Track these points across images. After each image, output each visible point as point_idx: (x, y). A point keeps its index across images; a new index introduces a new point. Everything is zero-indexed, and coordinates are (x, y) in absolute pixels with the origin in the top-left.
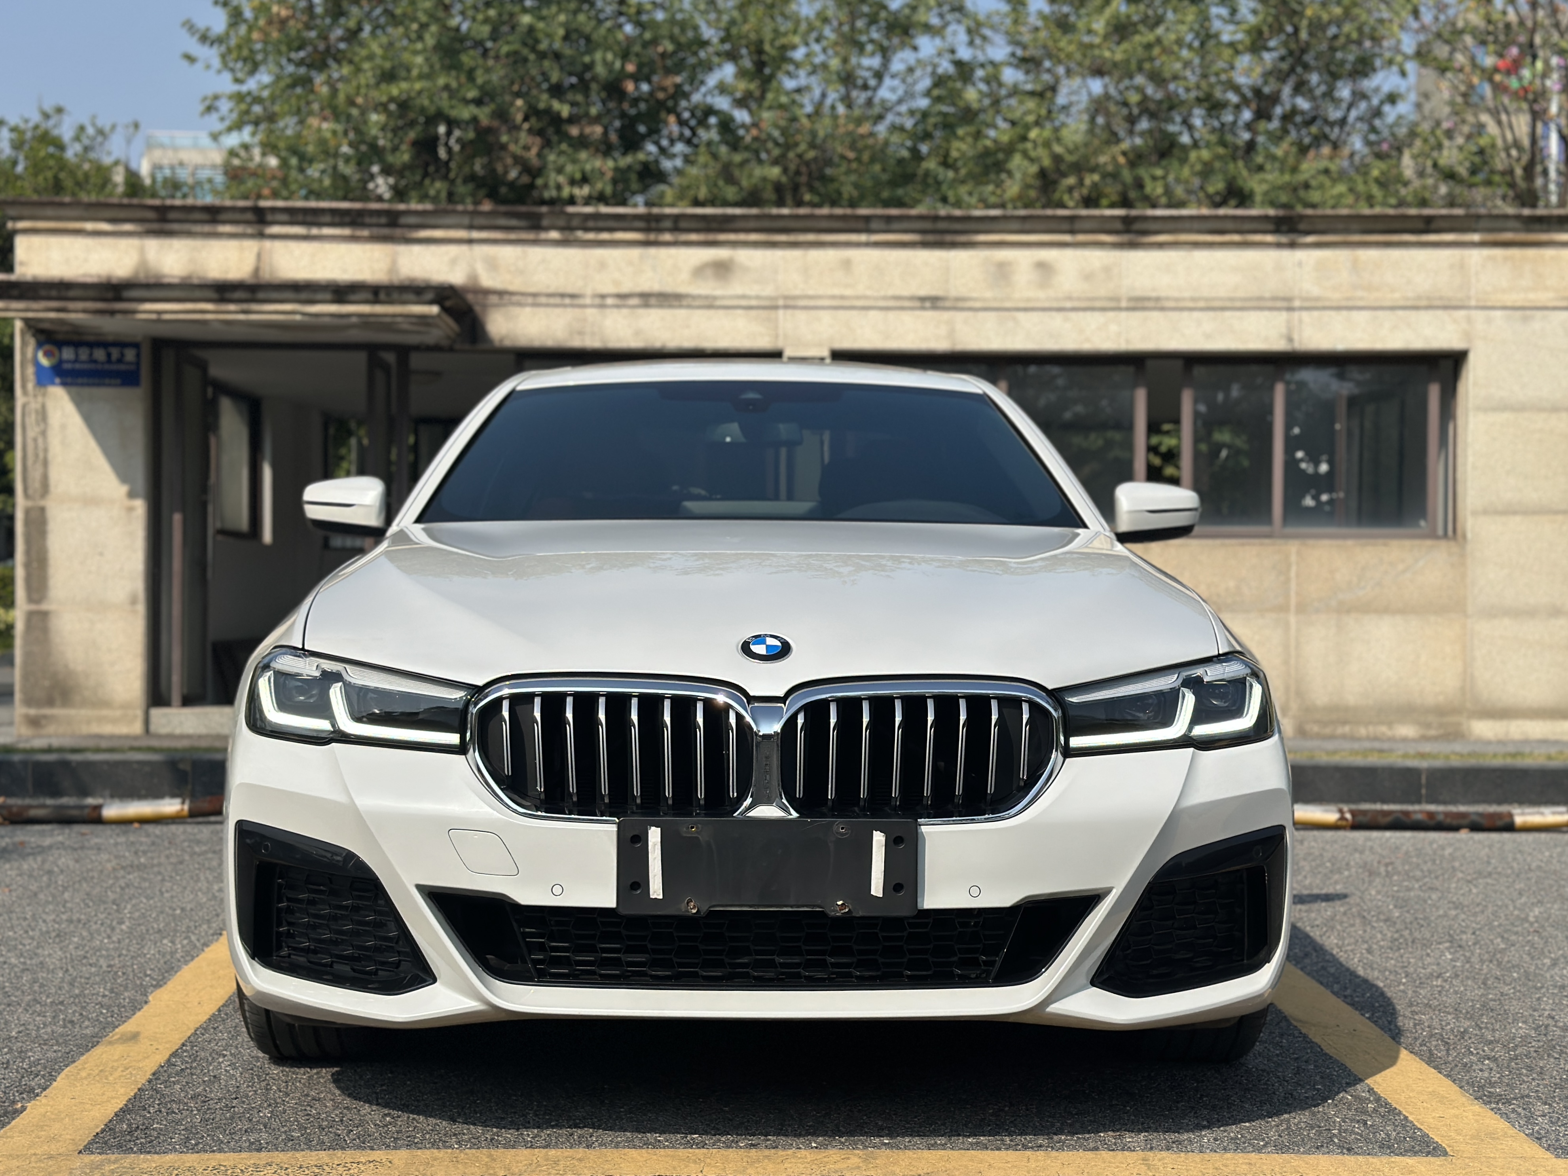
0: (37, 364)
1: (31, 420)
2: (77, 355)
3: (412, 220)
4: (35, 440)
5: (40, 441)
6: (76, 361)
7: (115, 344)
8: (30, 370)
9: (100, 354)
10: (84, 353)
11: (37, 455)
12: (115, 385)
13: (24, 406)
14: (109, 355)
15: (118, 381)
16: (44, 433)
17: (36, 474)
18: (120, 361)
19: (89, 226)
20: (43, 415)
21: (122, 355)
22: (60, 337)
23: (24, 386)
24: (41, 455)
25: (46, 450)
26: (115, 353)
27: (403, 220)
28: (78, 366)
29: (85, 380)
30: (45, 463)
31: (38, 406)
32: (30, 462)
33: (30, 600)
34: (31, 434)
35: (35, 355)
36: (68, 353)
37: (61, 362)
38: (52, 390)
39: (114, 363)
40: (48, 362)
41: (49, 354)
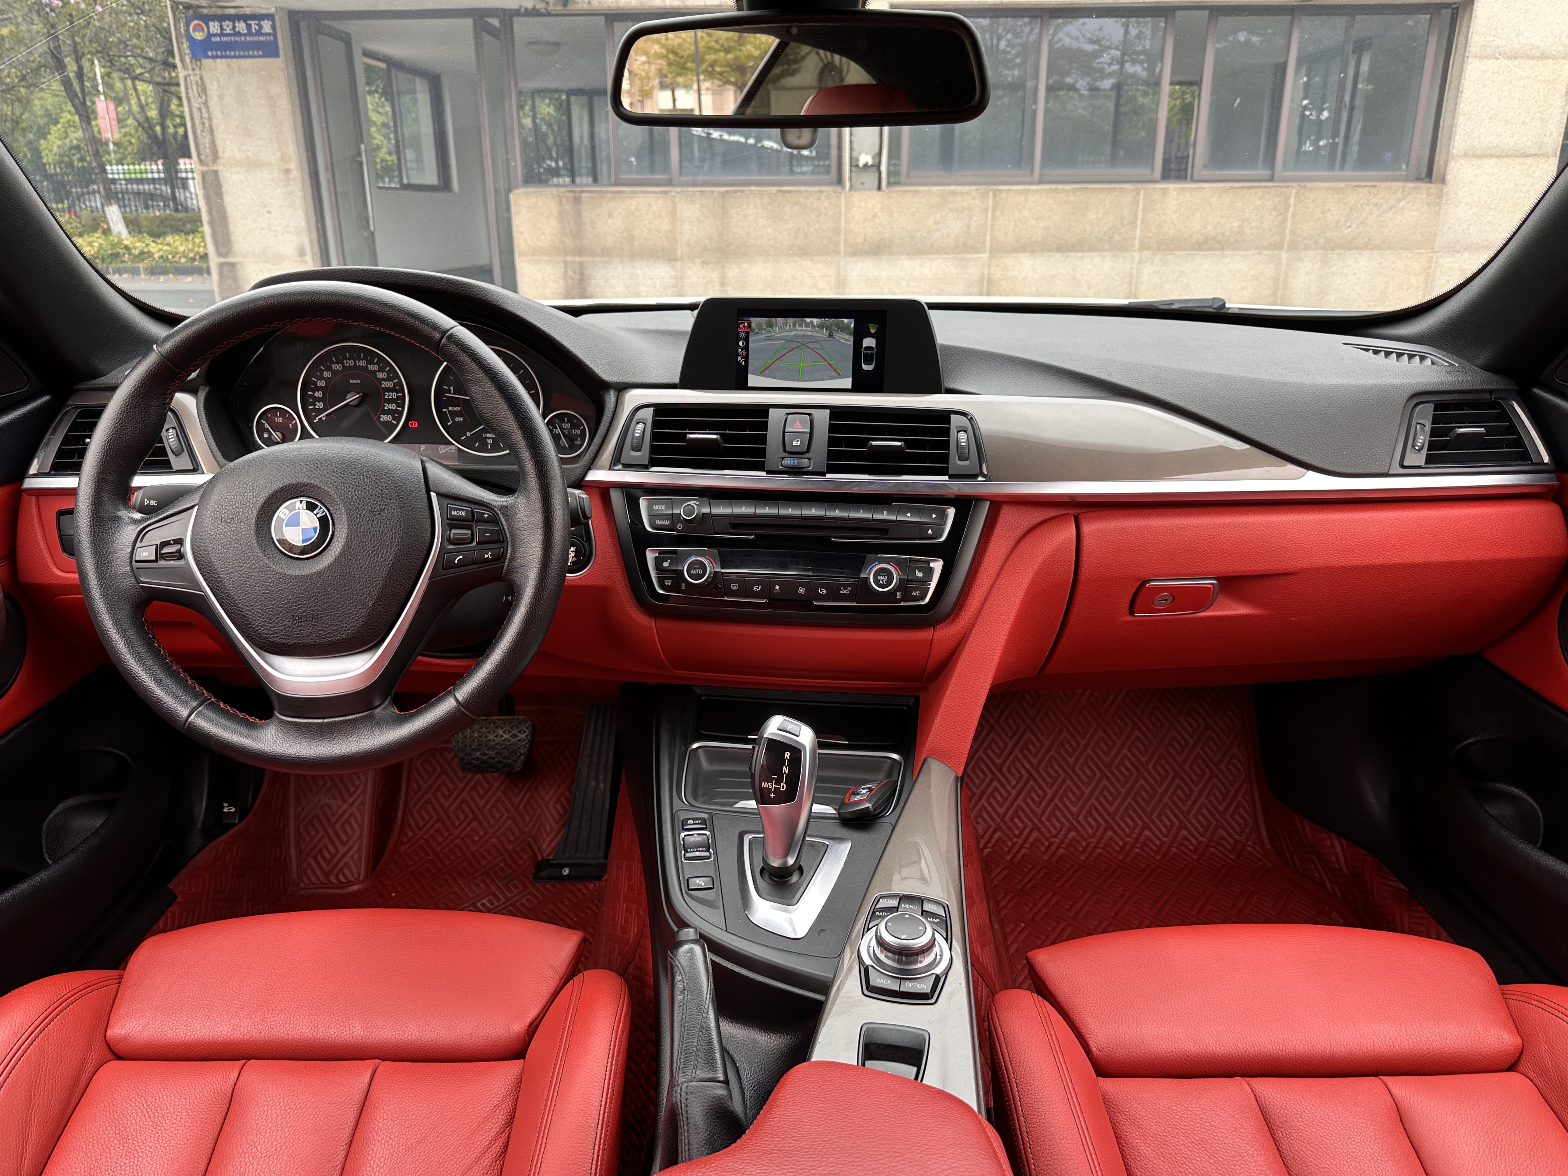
0: (190, 39)
1: (194, 91)
2: (222, 29)
4: (200, 111)
5: (204, 111)
6: (223, 34)
7: (253, 17)
8: (185, 45)
9: (241, 26)
10: (228, 26)
11: (203, 124)
12: (259, 56)
13: (186, 80)
14: (249, 27)
15: (261, 52)
16: (206, 103)
17: (205, 141)
20: (203, 89)
21: (261, 27)
22: (205, 11)
23: (183, 61)
24: (207, 125)
25: (210, 119)
26: (254, 25)
28: (224, 39)
29: (233, 53)
30: (212, 132)
31: (198, 77)
32: (198, 131)
33: (219, 254)
34: (195, 105)
35: (187, 30)
36: (214, 27)
37: (210, 35)
38: (206, 62)
39: (255, 35)
40: (199, 36)
41: (197, 28)
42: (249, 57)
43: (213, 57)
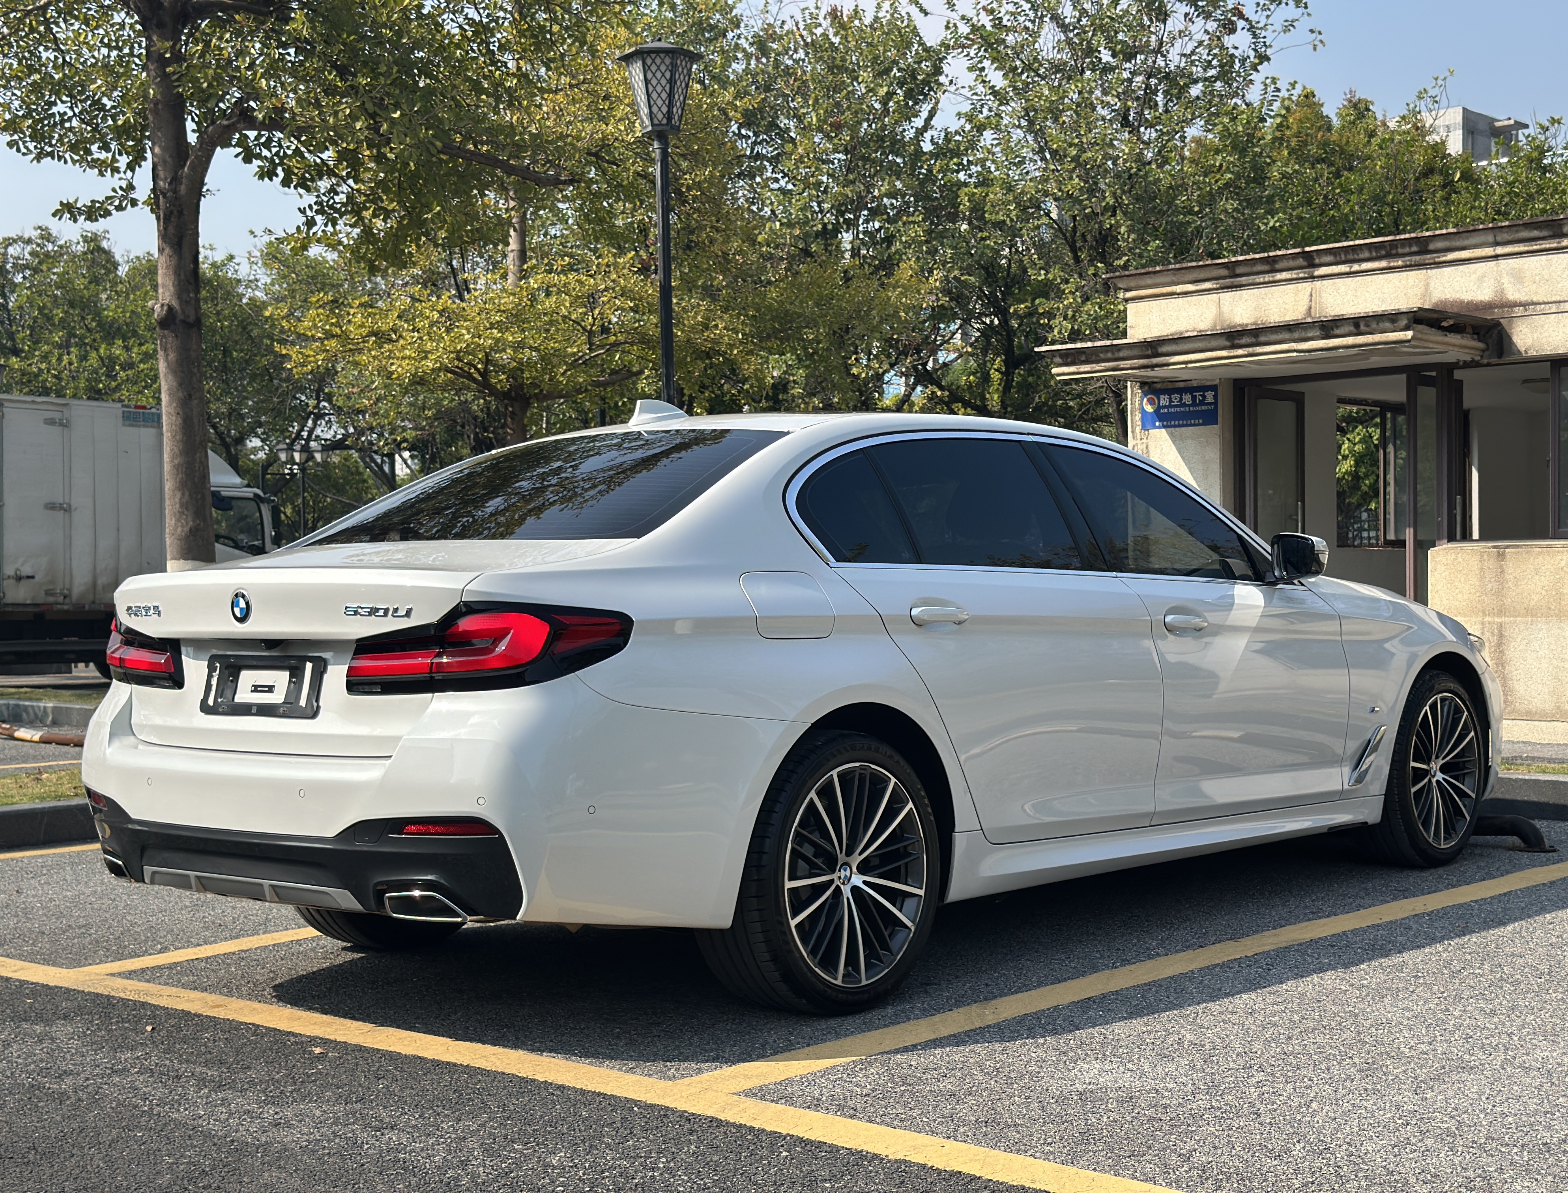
0: (1143, 411)
2: (1171, 401)
3: (1440, 245)
6: (1170, 406)
7: (1199, 388)
8: (1138, 416)
9: (1187, 399)
10: (1176, 399)
12: (1199, 425)
15: (1201, 420)
19: (1178, 289)
21: (1204, 397)
22: (1158, 386)
23: (1134, 430)
26: (1199, 396)
27: (1431, 247)
28: (1172, 410)
29: (1178, 422)
31: (1144, 447)
35: (1141, 404)
36: (1164, 400)
37: (1160, 408)
38: (1153, 432)
39: (1198, 405)
40: (1151, 408)
41: (1150, 402)
42: (1191, 425)
43: (1160, 427)
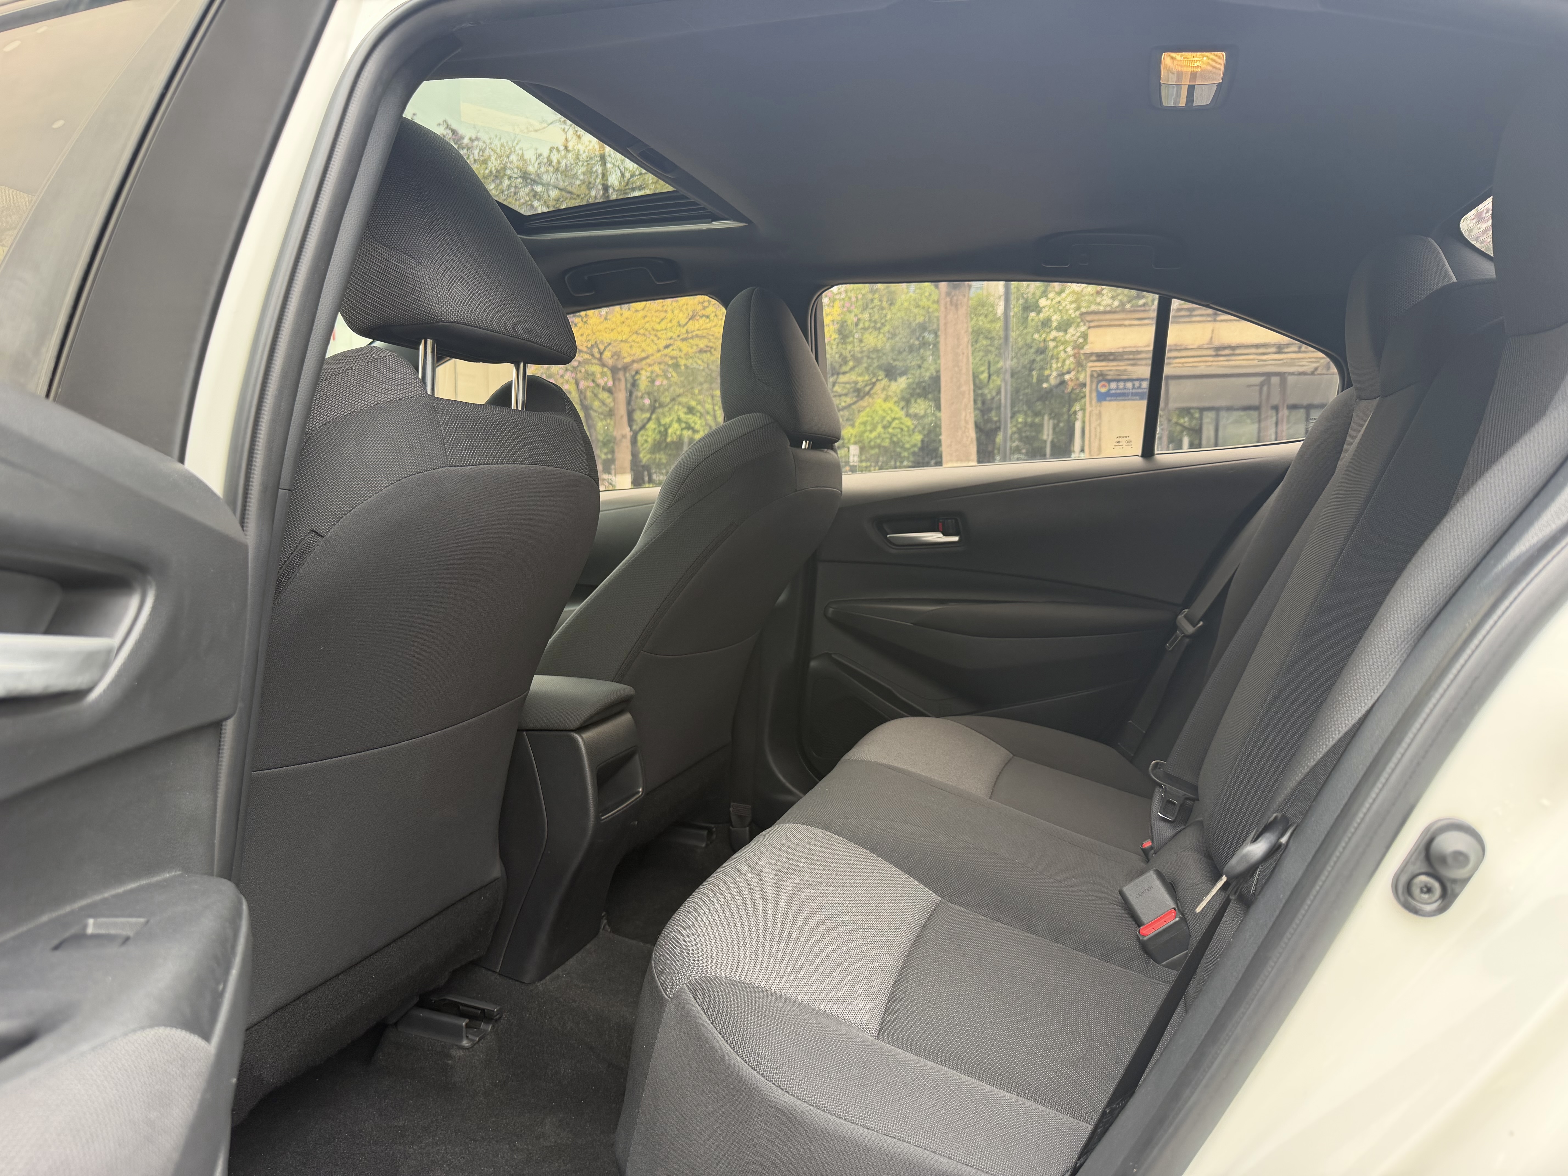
0: (1097, 391)
1: (1094, 418)
2: (1118, 386)
4: (1095, 428)
6: (1117, 389)
7: (1137, 380)
8: (1094, 394)
9: (1129, 385)
10: (1121, 385)
11: (1096, 435)
12: (1136, 400)
13: (1091, 412)
14: (1134, 385)
15: (1137, 397)
16: (1100, 425)
17: (1095, 444)
18: (1139, 387)
19: (1127, 322)
20: (1100, 415)
21: (1140, 385)
22: (1109, 377)
23: (1091, 402)
24: (1098, 435)
25: (1100, 433)
26: (1137, 384)
28: (1118, 391)
29: (1121, 398)
30: (1100, 440)
31: (1098, 412)
32: (1092, 440)
34: (1093, 426)
35: (1097, 387)
36: (1113, 385)
37: (1110, 390)
38: (1105, 403)
39: (1135, 389)
40: (1103, 390)
41: (1104, 386)
43: (1110, 400)
